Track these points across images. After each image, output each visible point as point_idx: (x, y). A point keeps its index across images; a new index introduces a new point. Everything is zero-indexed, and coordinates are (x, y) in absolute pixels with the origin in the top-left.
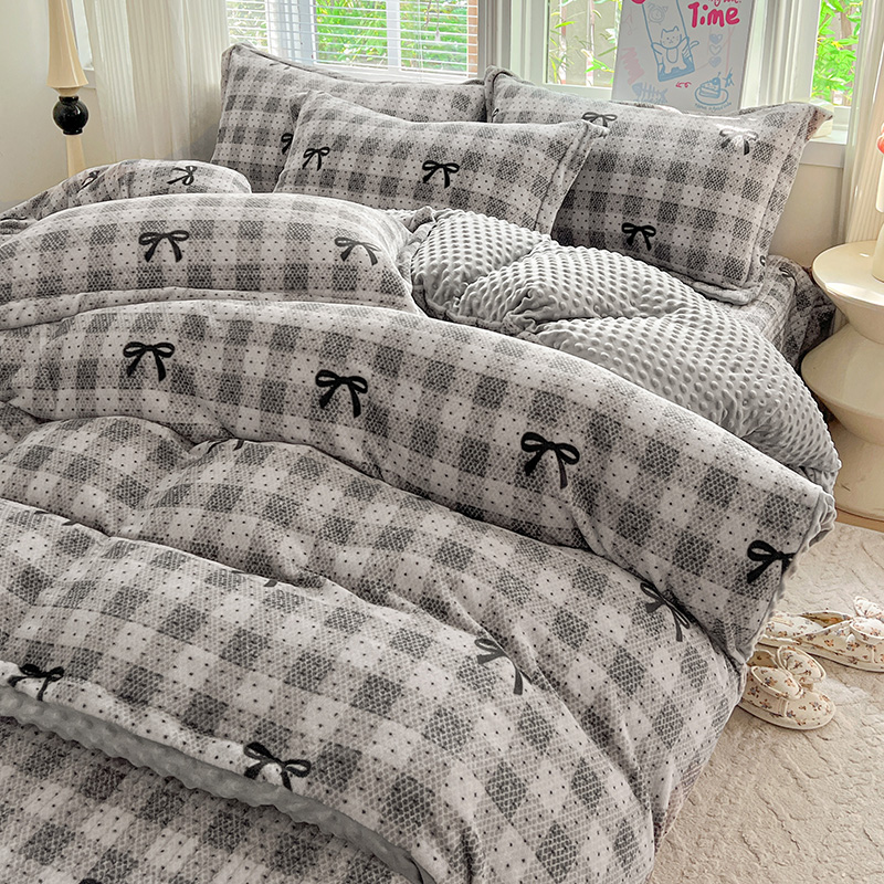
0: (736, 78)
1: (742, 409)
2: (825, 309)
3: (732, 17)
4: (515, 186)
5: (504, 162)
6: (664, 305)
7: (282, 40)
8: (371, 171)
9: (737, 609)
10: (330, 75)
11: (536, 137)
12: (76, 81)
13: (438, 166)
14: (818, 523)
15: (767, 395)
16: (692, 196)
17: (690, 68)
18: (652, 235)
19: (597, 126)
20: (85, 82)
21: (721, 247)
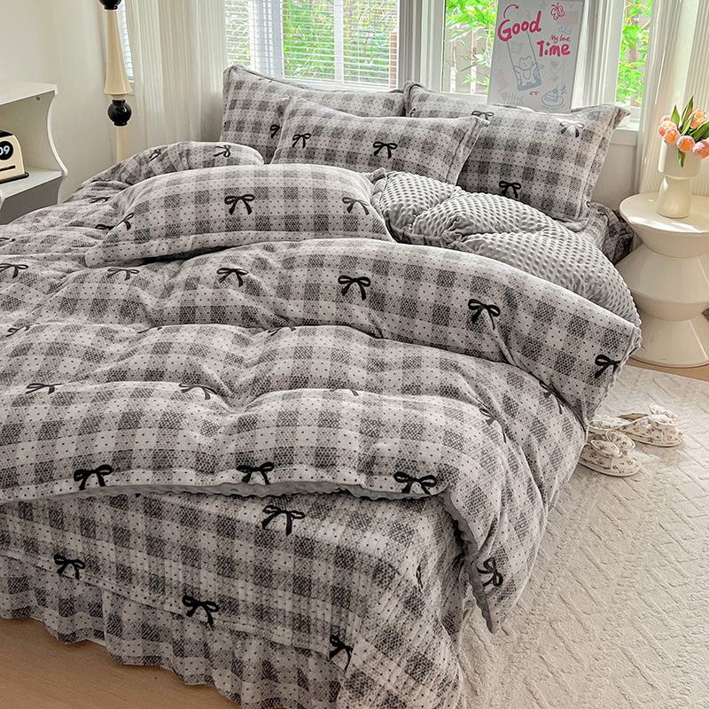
0: (568, 90)
1: (585, 284)
2: (626, 236)
3: (565, 51)
4: (433, 158)
5: (426, 142)
6: (536, 226)
7: (262, 63)
8: (339, 149)
9: (588, 392)
10: (299, 86)
11: (445, 126)
12: (124, 90)
13: (383, 145)
14: (632, 344)
15: (599, 277)
16: (544, 163)
17: (539, 82)
18: (519, 189)
19: (482, 119)
20: (131, 91)
21: (562, 195)
